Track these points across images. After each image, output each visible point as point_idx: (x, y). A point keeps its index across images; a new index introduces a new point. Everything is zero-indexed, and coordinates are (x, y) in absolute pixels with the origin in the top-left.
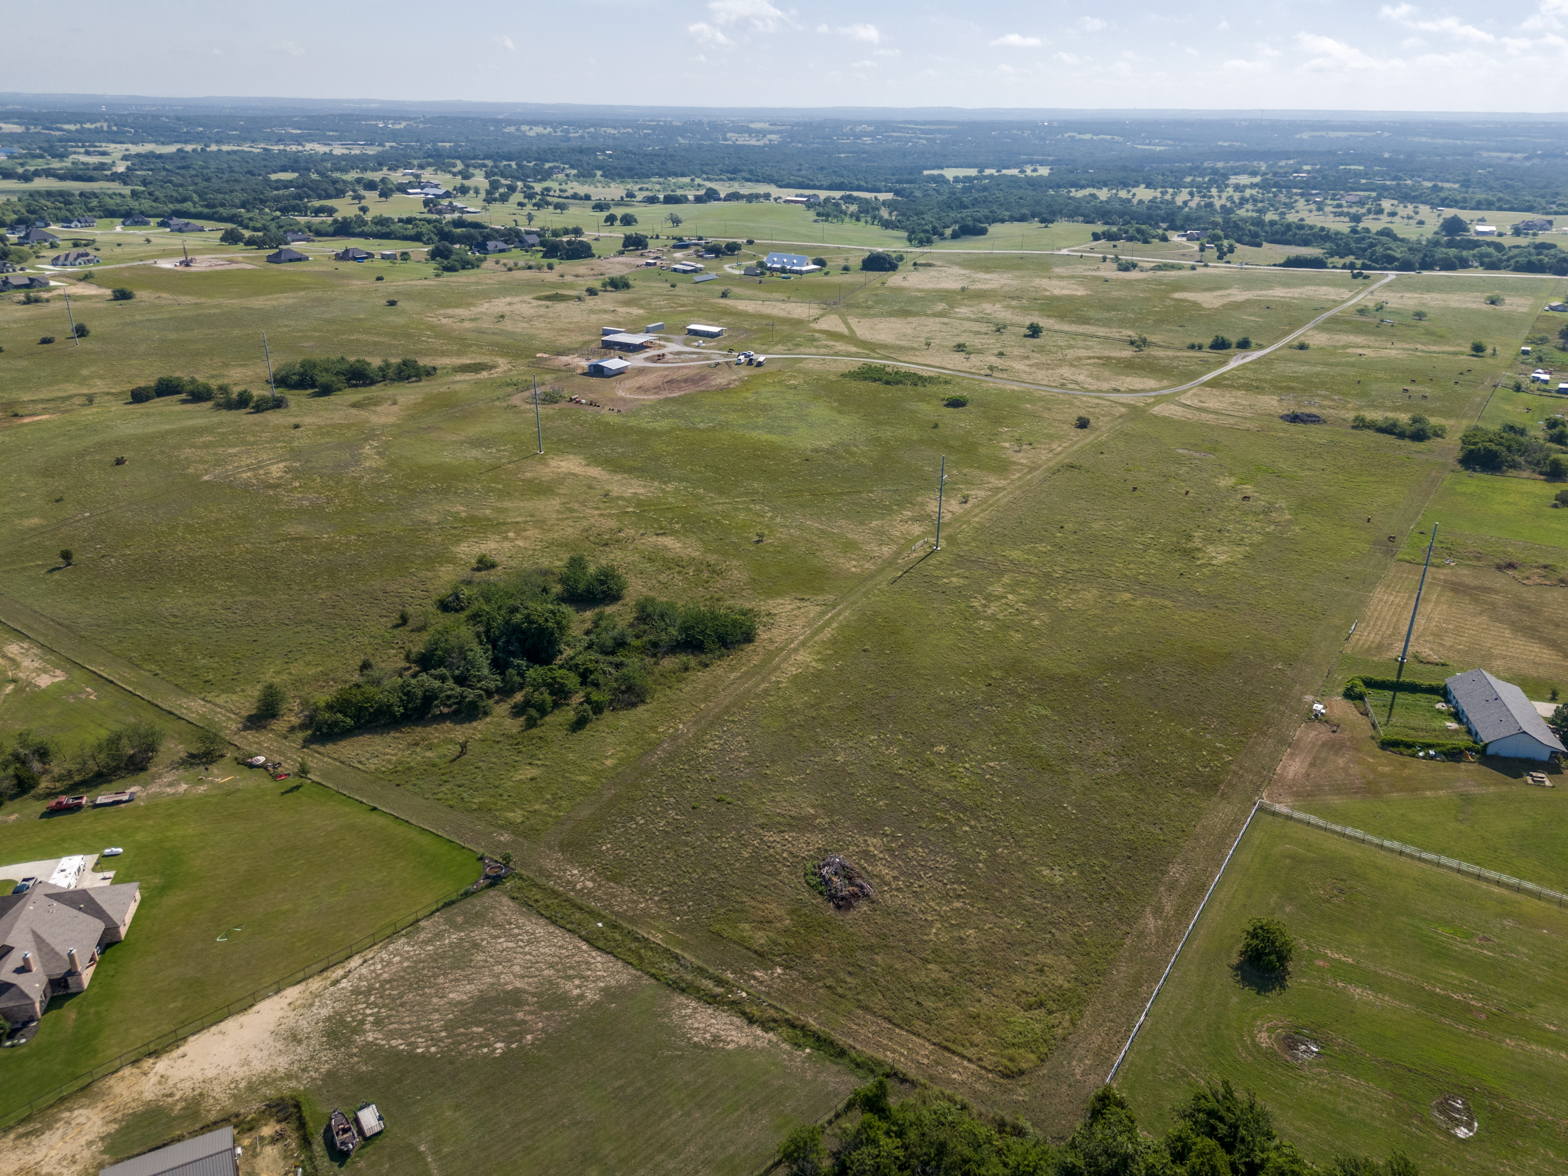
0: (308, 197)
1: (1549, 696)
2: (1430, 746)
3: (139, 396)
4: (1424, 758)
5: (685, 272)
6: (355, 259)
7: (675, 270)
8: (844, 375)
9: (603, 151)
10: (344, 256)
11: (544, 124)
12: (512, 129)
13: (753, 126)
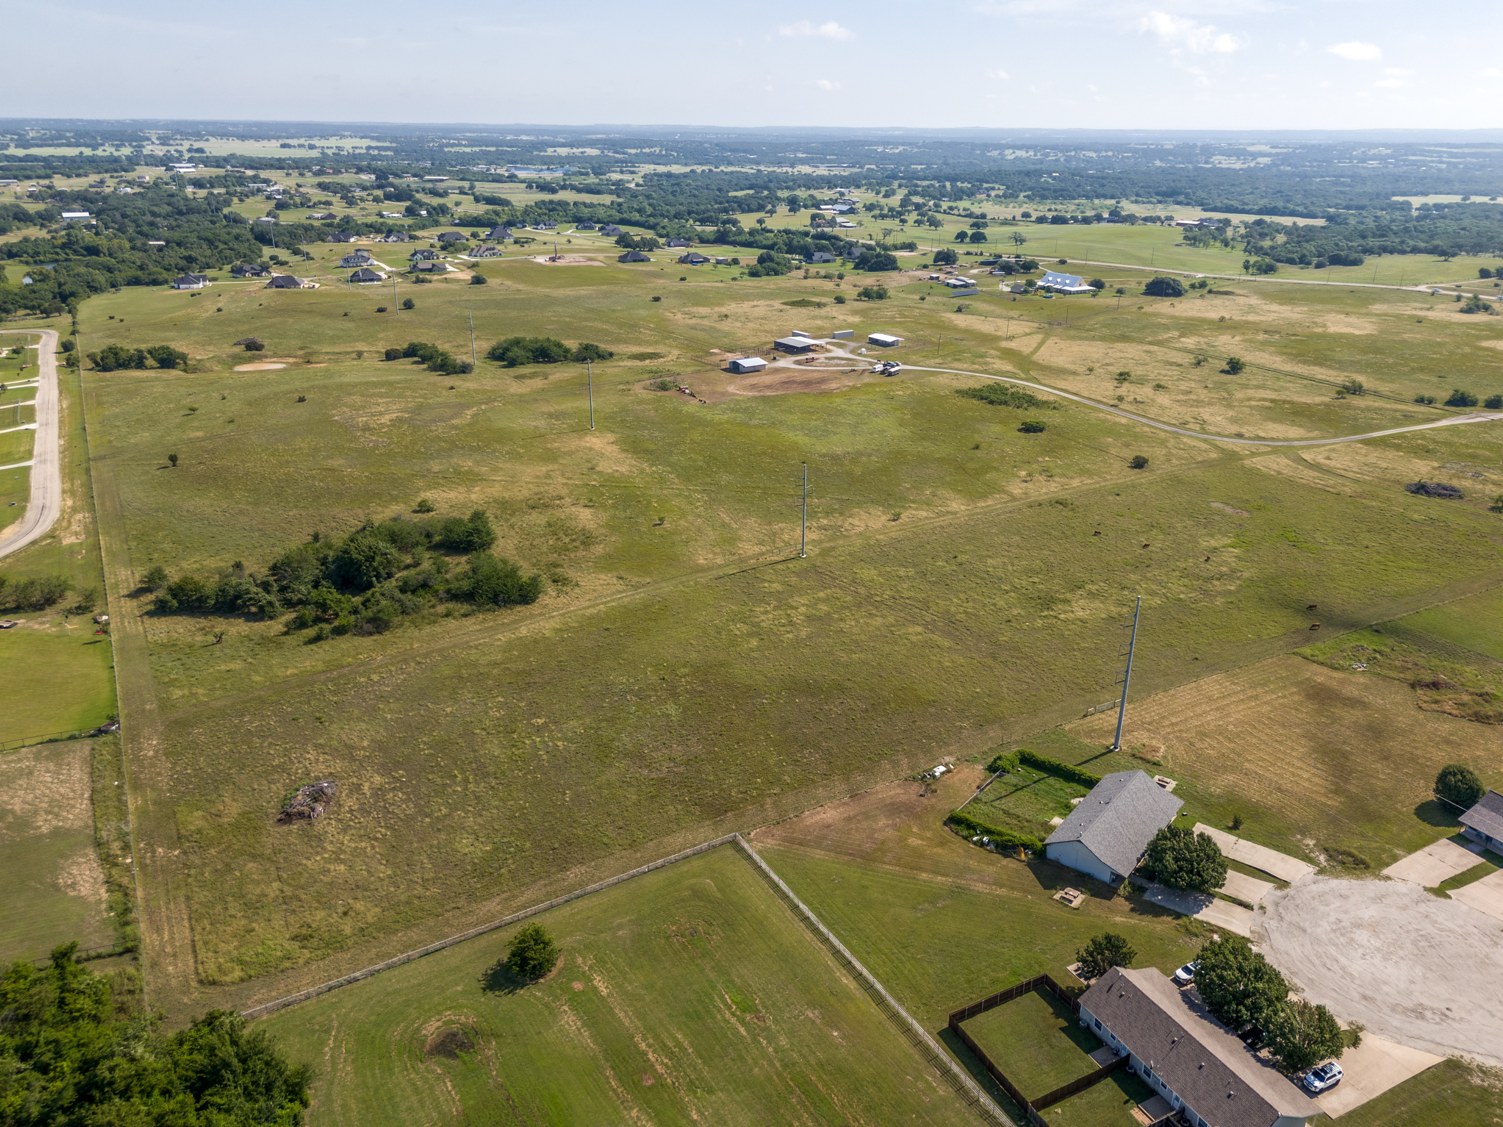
0: (733, 210)
1: (1231, 824)
2: (988, 832)
3: (390, 356)
4: (975, 843)
5: (955, 286)
6: (692, 262)
7: (948, 285)
8: (957, 392)
9: (1050, 174)
10: (683, 260)
11: (1027, 148)
12: (995, 153)
13: (1250, 149)
